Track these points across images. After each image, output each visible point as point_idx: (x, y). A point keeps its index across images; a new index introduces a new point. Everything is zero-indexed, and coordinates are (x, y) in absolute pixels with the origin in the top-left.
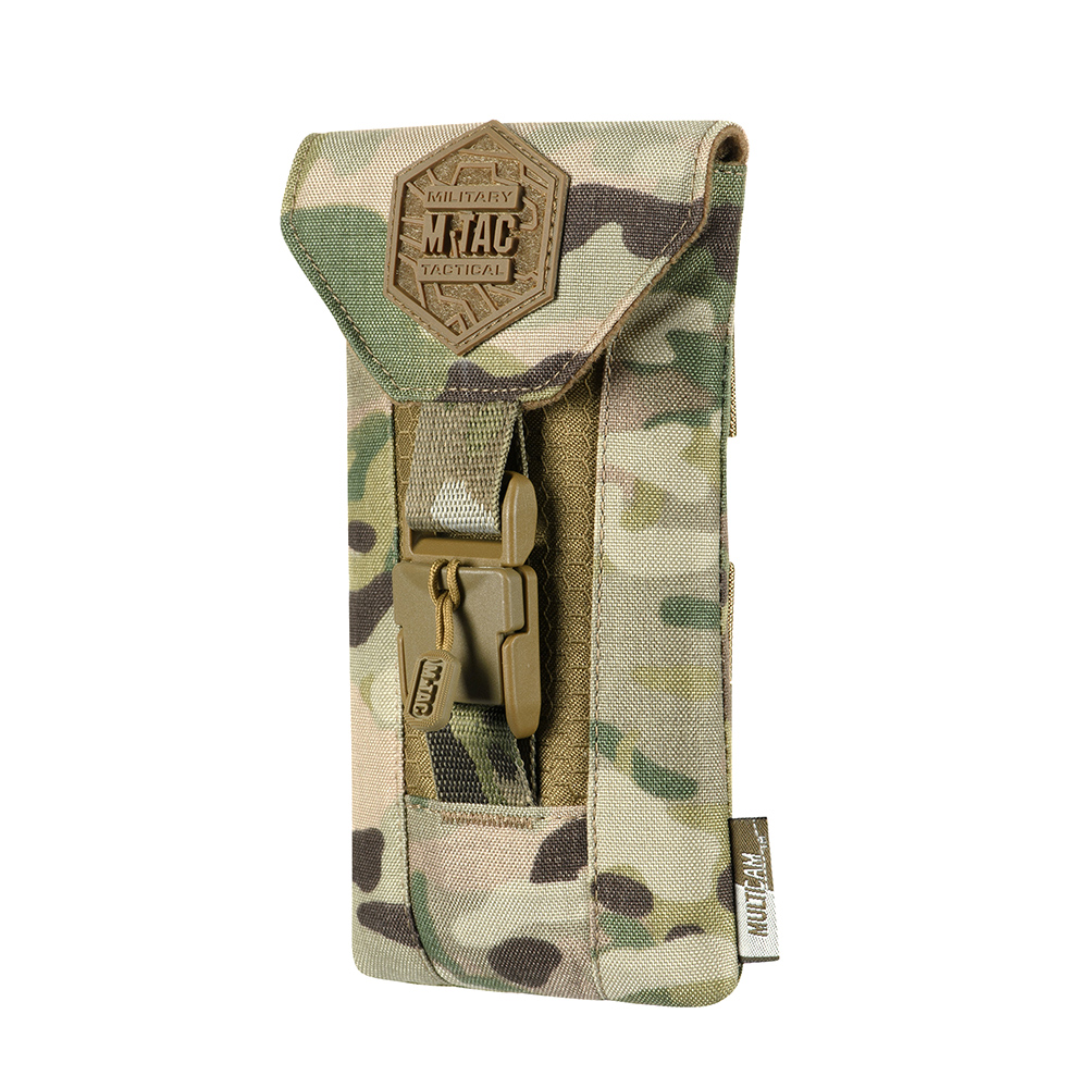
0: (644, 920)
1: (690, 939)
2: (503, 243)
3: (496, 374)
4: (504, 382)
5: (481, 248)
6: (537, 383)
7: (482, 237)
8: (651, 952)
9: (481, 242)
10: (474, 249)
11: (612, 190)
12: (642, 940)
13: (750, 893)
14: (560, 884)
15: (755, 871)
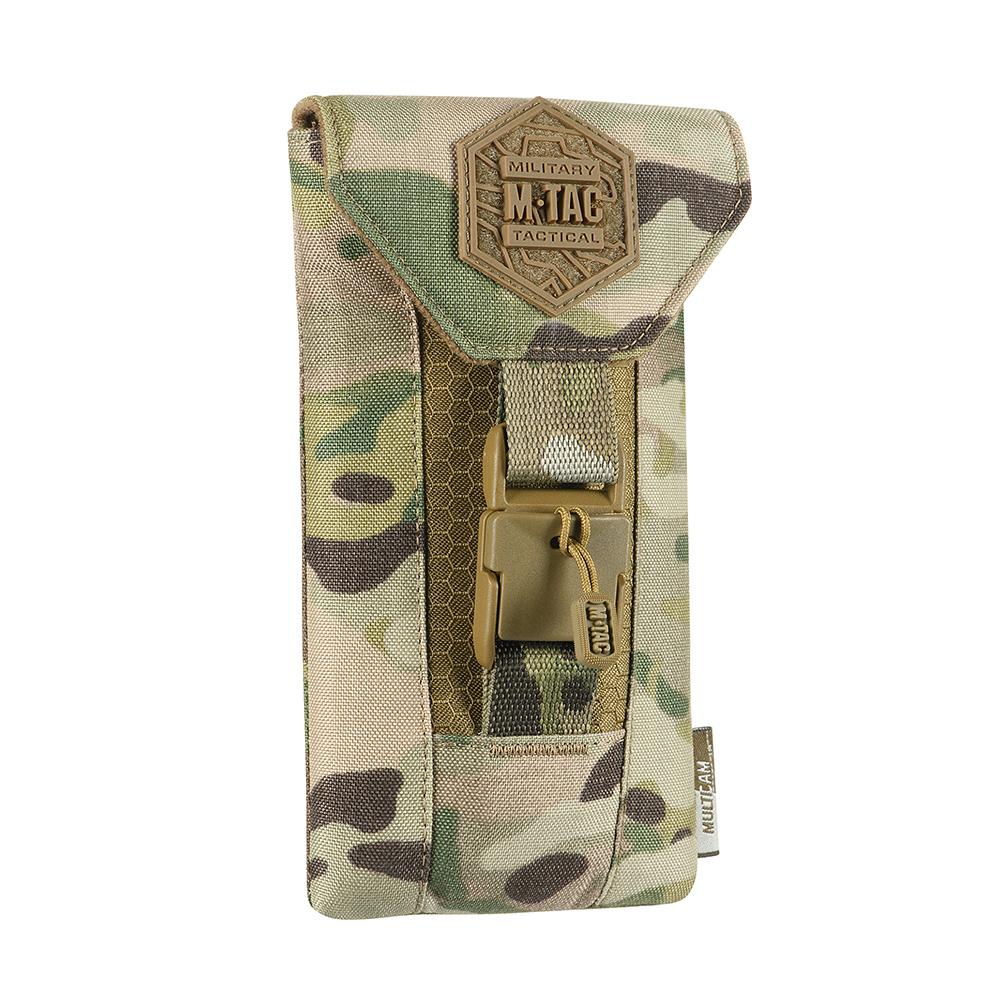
0: (658, 827)
1: (686, 840)
2: (593, 213)
3: (588, 333)
4: (594, 342)
5: (573, 217)
6: (624, 343)
7: (572, 207)
8: (659, 855)
9: (572, 212)
10: (566, 218)
11: (673, 169)
12: (655, 844)
13: (704, 797)
14: (601, 801)
15: (706, 776)
